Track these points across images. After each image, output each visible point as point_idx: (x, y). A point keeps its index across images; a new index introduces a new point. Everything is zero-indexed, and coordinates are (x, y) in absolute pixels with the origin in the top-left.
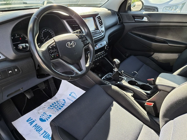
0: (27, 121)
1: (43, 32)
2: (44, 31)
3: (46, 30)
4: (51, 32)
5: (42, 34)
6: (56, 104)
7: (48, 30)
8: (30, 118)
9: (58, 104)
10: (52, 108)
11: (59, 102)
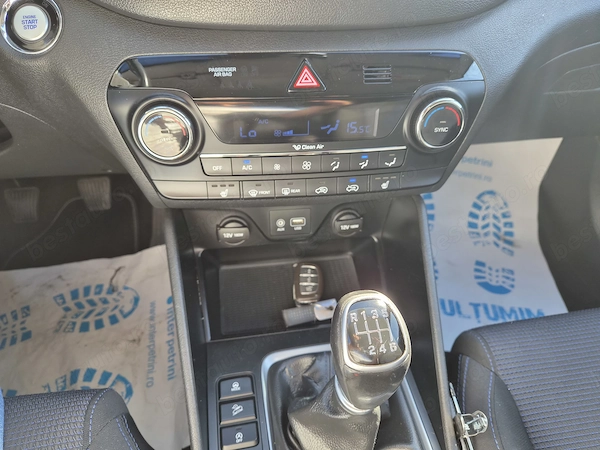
10: (71, 303)
11: (115, 295)
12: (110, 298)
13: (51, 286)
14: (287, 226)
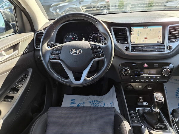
0: (72, 100)
1: (93, 36)
2: (95, 35)
3: (97, 34)
4: (101, 37)
5: (92, 37)
6: (96, 103)
7: (99, 35)
8: (74, 100)
9: (98, 104)
10: (92, 103)
11: (100, 103)
12: (99, 103)
13: (88, 99)
14: (138, 87)
